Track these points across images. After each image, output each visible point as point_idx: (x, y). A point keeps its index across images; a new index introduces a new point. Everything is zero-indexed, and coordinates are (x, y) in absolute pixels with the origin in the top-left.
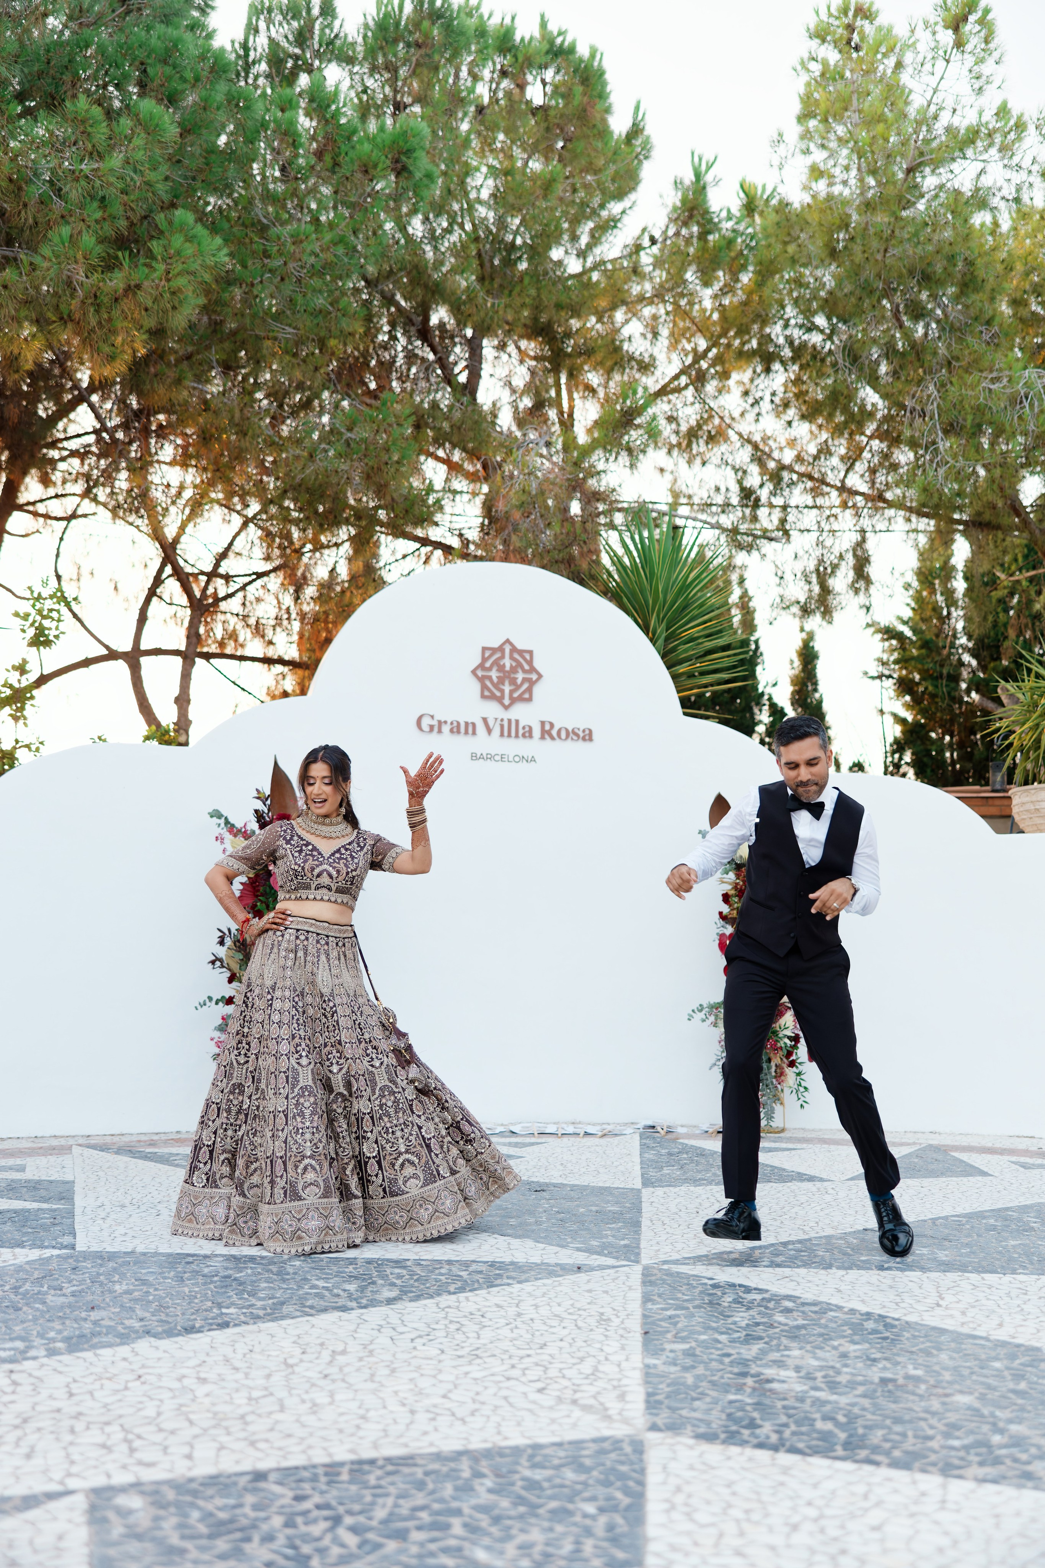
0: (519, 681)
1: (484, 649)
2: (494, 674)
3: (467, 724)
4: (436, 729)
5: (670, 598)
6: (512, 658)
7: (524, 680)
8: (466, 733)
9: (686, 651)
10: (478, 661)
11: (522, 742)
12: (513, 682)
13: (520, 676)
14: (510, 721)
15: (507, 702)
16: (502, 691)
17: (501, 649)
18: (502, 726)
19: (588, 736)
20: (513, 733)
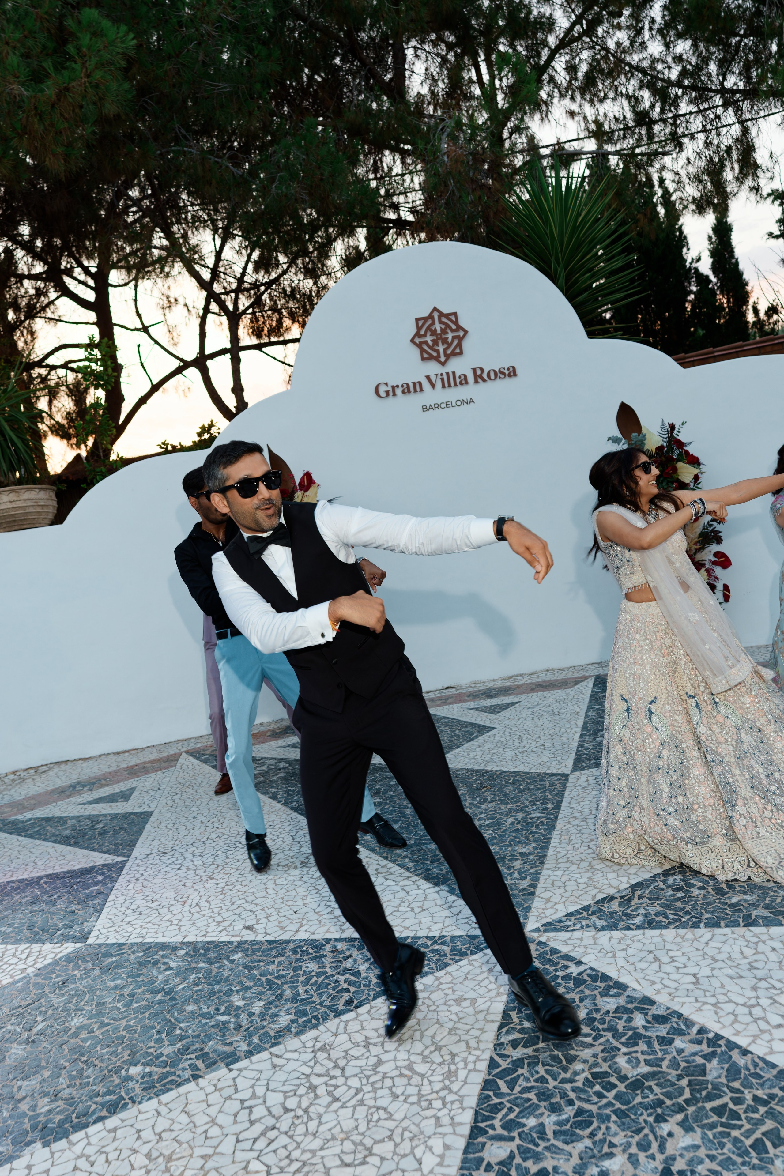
0: (450, 340)
1: (417, 320)
2: (429, 339)
3: (414, 384)
4: (391, 393)
5: (566, 240)
6: (441, 322)
7: (454, 338)
8: (415, 391)
9: (585, 281)
10: (414, 330)
11: (460, 388)
12: (445, 341)
13: (450, 336)
14: (448, 374)
15: (443, 359)
16: (438, 351)
17: (431, 316)
18: (442, 379)
19: (513, 373)
20: (452, 383)
